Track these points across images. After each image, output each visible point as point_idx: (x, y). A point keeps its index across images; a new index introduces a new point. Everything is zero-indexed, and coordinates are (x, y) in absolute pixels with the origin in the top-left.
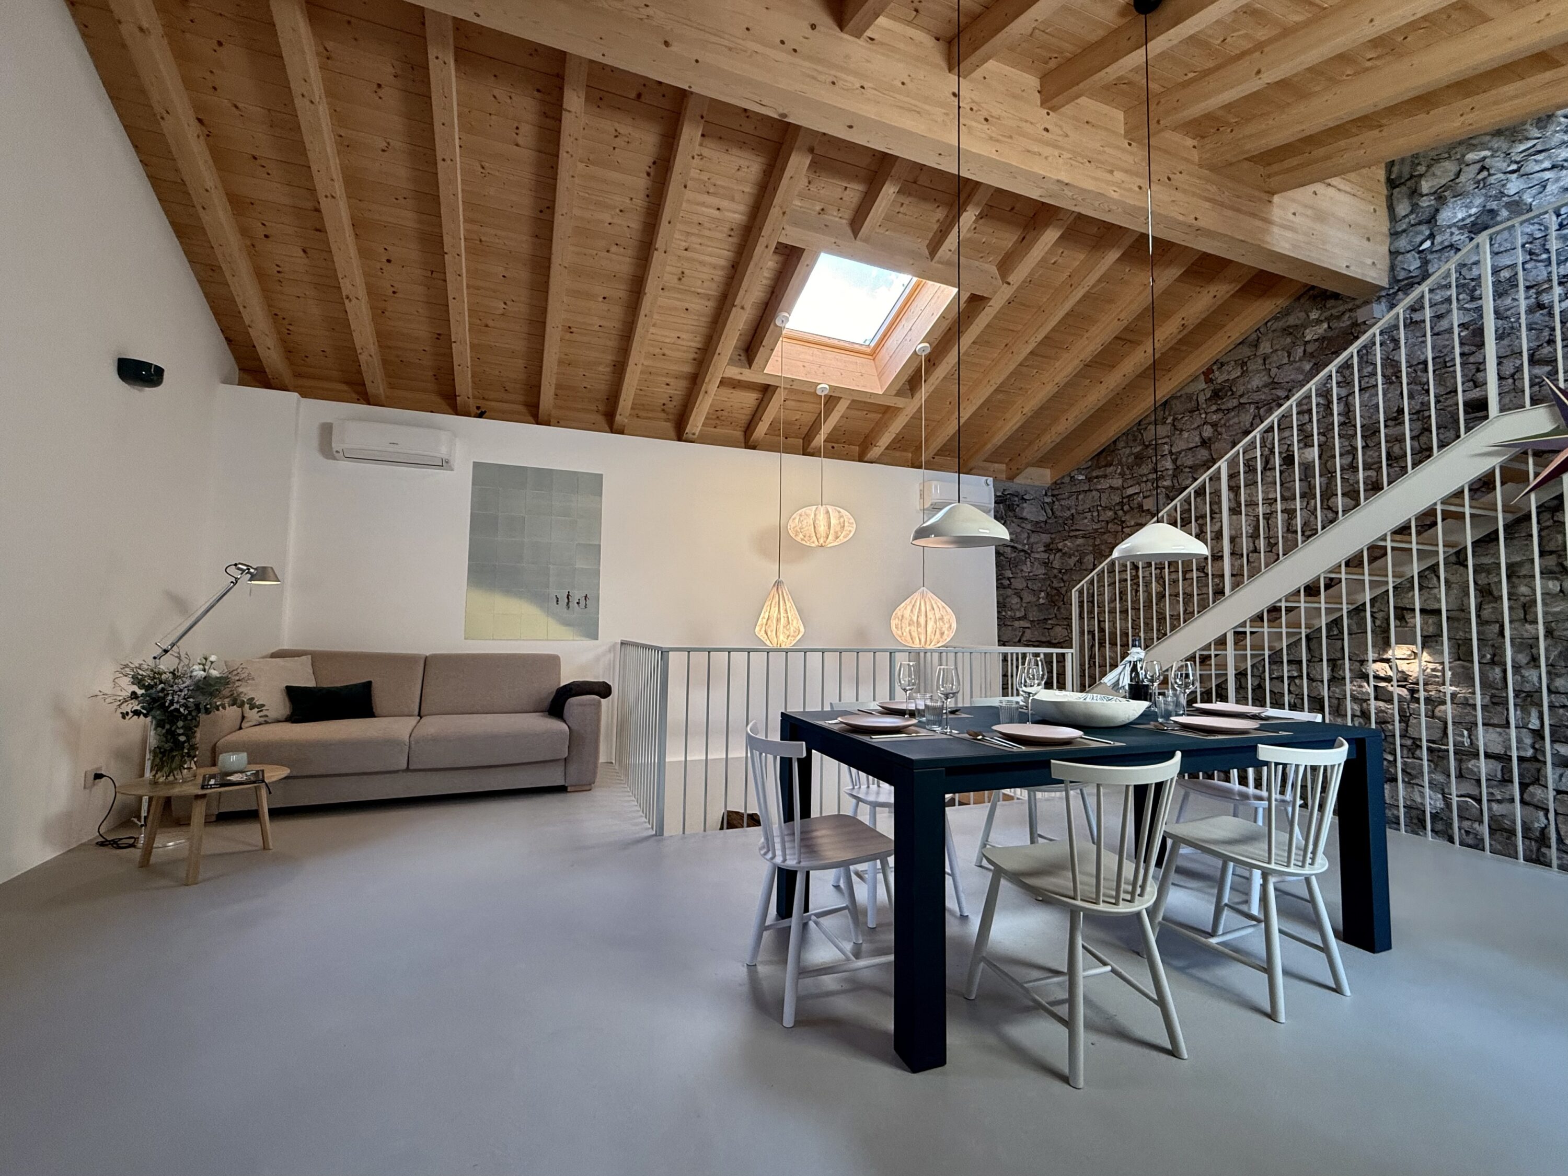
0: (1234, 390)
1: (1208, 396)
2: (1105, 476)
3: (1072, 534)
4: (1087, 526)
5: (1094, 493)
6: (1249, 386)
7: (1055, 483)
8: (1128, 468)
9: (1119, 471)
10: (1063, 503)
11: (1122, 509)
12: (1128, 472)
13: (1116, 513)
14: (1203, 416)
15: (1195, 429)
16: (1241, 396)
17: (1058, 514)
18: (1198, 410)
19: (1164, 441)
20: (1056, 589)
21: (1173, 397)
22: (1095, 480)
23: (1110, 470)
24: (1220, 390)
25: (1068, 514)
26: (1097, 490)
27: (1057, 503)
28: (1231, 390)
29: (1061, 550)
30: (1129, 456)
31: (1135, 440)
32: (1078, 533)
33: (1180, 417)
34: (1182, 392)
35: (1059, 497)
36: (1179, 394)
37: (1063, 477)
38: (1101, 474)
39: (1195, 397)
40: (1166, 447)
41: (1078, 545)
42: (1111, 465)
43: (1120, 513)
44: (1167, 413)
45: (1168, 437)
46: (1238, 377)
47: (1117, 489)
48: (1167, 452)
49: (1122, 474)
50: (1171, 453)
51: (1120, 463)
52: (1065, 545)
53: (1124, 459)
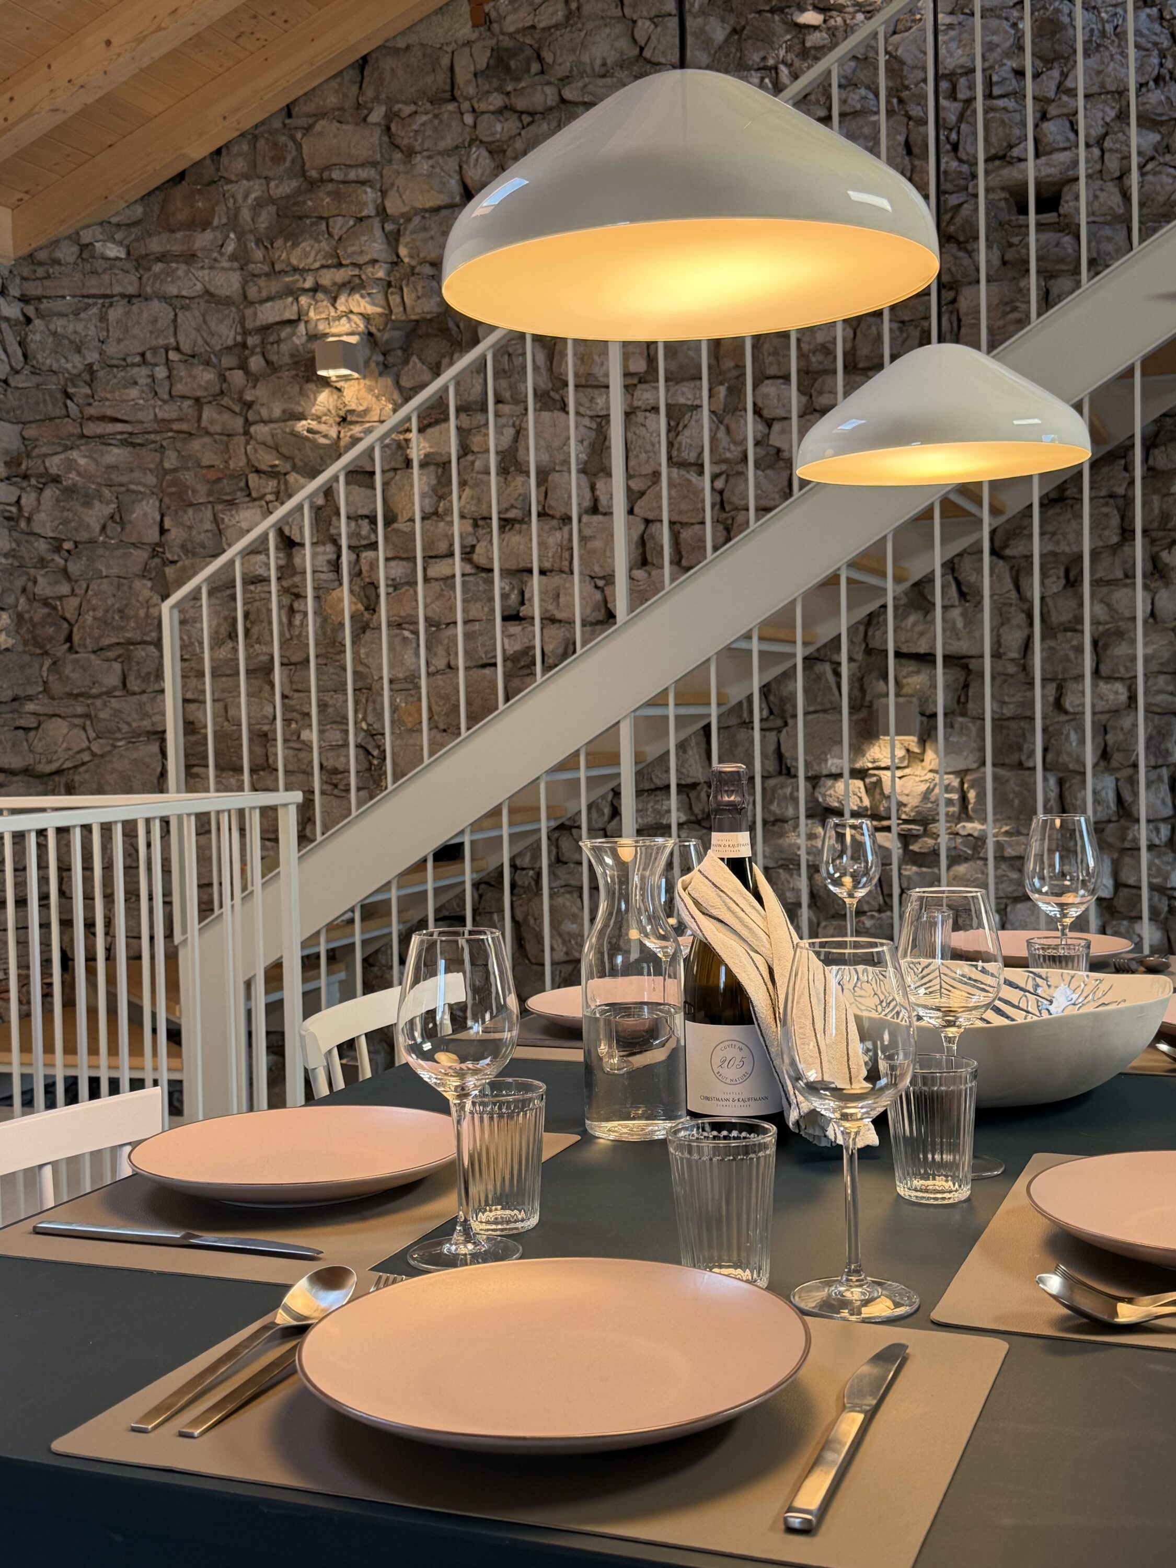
0: (549, 57)
1: (482, 63)
2: (190, 258)
3: (92, 429)
4: (136, 408)
5: (156, 306)
6: (586, 58)
7: (30, 258)
8: (258, 241)
9: (230, 248)
10: (58, 324)
11: (243, 366)
12: (259, 254)
13: (223, 378)
14: (469, 119)
15: (447, 153)
16: (566, 80)
17: (45, 359)
18: (453, 99)
19: (363, 174)
20: (46, 603)
21: (387, 49)
22: (158, 267)
23: (202, 240)
24: (513, 53)
25: (75, 364)
26: (166, 299)
27: (38, 323)
28: (540, 58)
29: (56, 480)
30: (258, 206)
31: (278, 159)
32: (111, 428)
33: (407, 110)
34: (413, 39)
35: (45, 305)
36: (401, 44)
37: (55, 243)
38: (176, 248)
39: (445, 61)
40: (370, 195)
41: (115, 468)
42: (205, 225)
43: (237, 377)
44: (370, 93)
45: (374, 164)
46: (556, 26)
47: (227, 302)
48: (369, 210)
49: (241, 260)
50: (382, 212)
51: (233, 223)
52: (71, 465)
53: (246, 214)
